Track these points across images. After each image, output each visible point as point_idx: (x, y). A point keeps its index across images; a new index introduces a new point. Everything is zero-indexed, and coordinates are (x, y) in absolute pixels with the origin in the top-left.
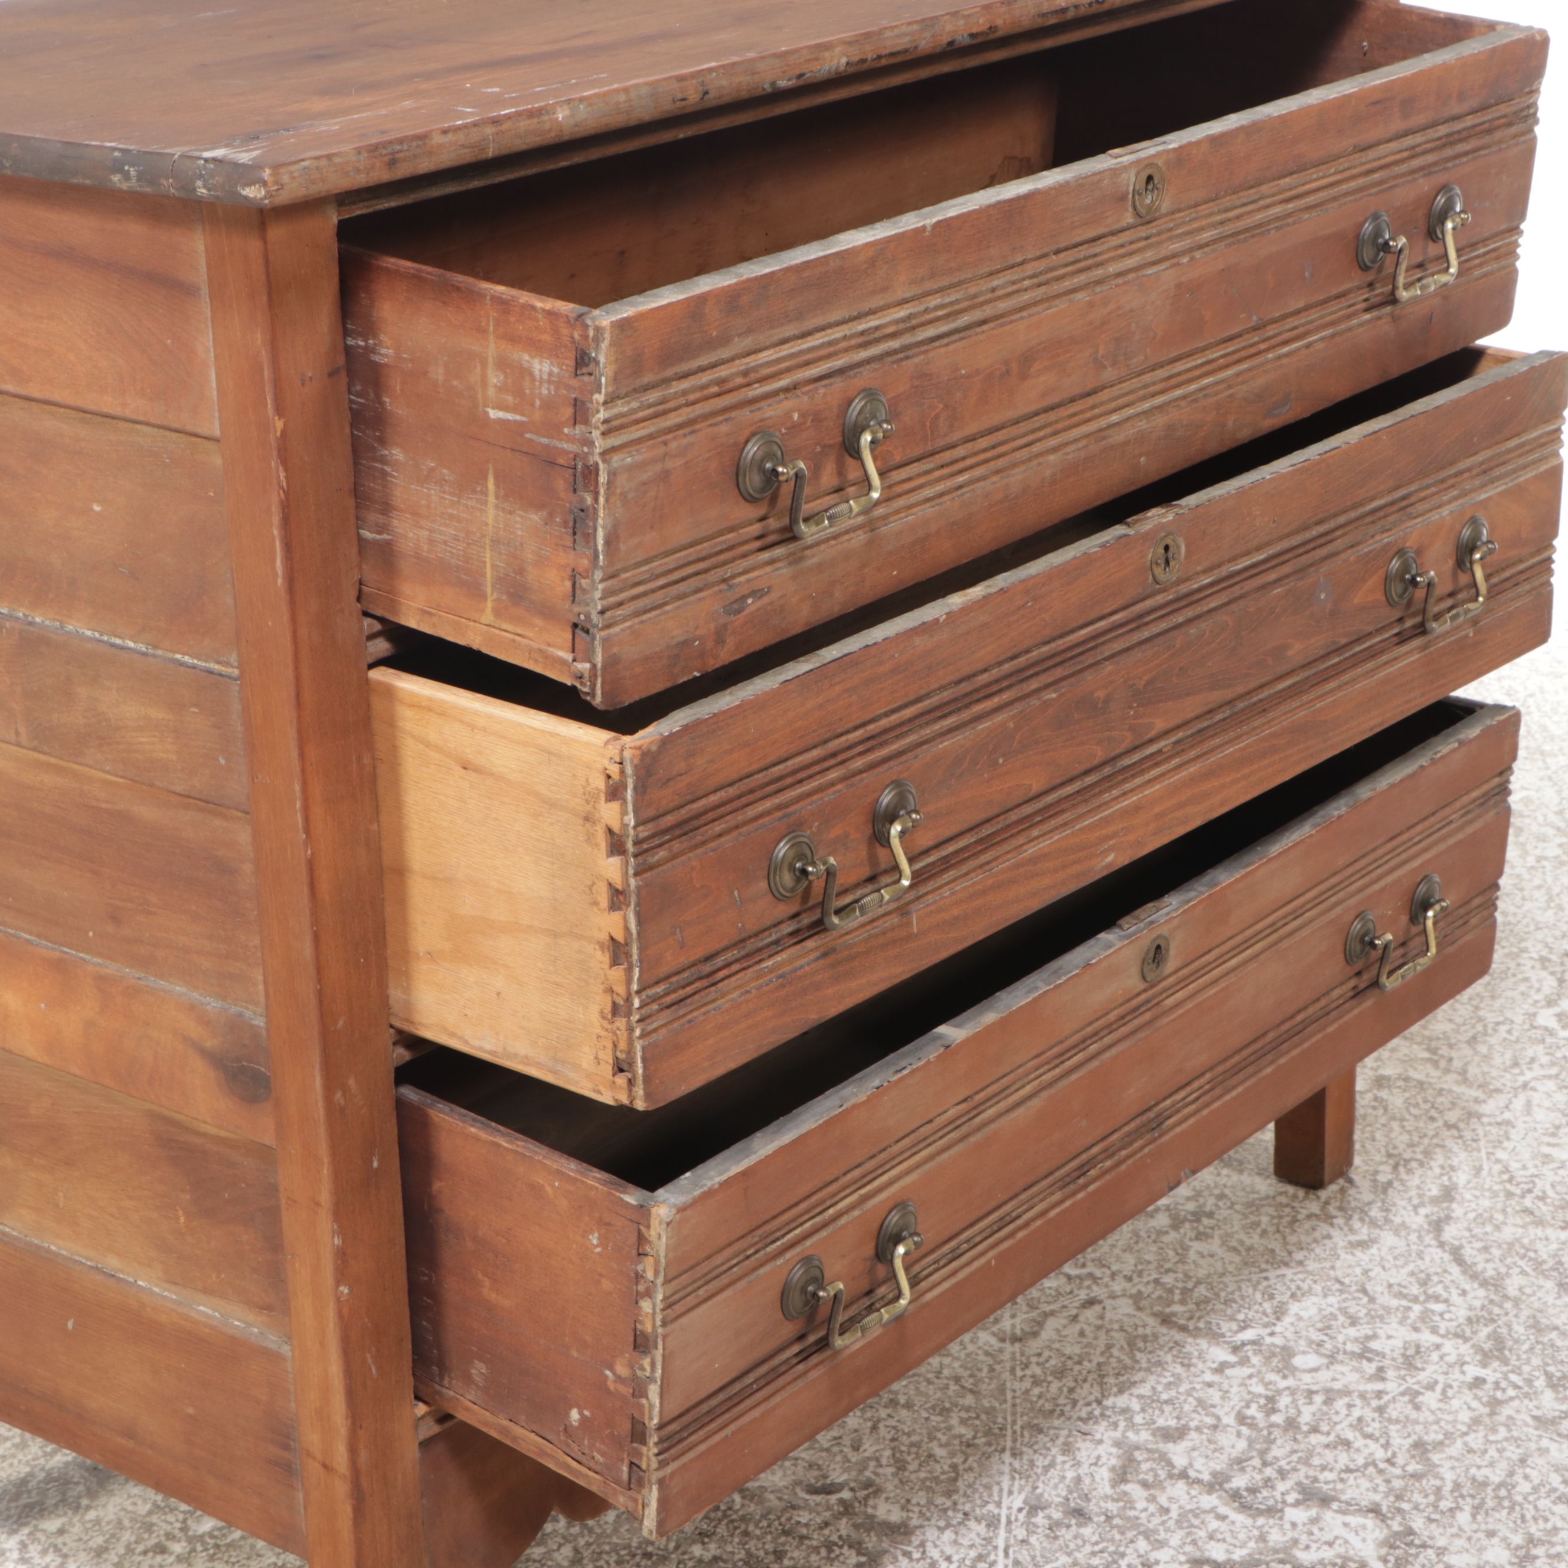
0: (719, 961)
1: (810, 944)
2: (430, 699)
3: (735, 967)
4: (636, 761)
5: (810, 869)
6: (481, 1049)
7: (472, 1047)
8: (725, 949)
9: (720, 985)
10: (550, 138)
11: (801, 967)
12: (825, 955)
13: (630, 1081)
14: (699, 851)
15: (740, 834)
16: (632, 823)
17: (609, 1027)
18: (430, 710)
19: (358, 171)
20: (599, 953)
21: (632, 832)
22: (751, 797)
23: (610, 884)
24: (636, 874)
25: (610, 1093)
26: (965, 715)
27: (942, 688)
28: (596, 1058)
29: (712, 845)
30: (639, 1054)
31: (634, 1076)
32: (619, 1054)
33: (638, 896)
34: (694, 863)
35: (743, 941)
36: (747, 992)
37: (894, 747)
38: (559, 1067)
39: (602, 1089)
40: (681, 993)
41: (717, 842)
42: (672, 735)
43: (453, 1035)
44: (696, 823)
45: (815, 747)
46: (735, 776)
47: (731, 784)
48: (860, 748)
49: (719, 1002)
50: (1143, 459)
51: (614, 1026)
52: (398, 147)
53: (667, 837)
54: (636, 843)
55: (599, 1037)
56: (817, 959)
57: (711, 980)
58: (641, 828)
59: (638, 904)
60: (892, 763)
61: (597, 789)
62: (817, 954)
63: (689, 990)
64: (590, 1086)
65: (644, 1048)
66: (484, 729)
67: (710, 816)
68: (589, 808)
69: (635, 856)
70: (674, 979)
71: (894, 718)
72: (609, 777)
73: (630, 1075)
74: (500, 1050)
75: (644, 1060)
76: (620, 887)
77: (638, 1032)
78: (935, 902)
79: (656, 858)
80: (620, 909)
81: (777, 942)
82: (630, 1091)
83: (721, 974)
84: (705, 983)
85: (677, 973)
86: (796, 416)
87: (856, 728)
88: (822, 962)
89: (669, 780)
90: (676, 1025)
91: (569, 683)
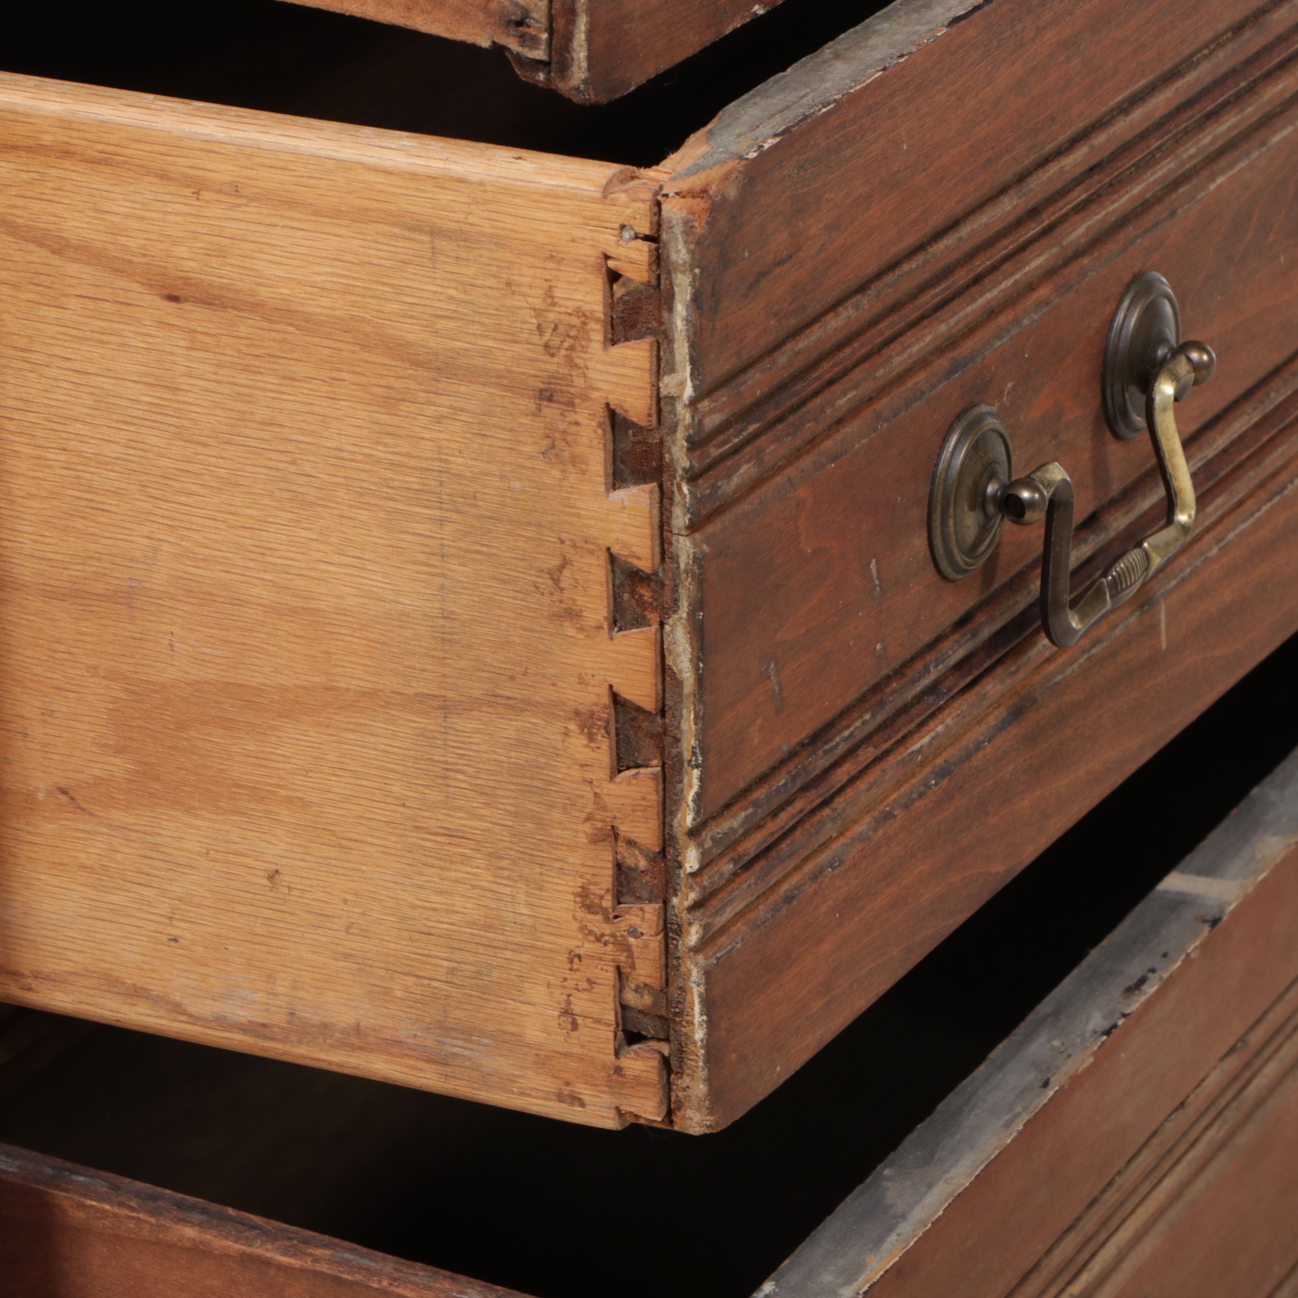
0: (839, 742)
1: (992, 687)
2: (66, 124)
3: (867, 754)
4: (700, 228)
5: (1026, 495)
6: (221, 1022)
7: (194, 1019)
8: (846, 712)
9: (839, 803)
11: (978, 747)
12: (1017, 713)
13: (666, 1062)
14: (806, 461)
15: (878, 416)
16: (688, 392)
17: (607, 929)
18: (65, 153)
20: (578, 742)
21: (684, 415)
22: (896, 322)
23: (612, 558)
24: (693, 528)
25: (606, 1099)
26: (1251, 111)
27: (1216, 43)
28: (566, 1012)
29: (829, 444)
30: (696, 992)
31: (681, 1051)
32: (631, 998)
33: (700, 581)
34: (803, 492)
35: (876, 688)
36: (888, 816)
37: (1137, 190)
38: (455, 1046)
39: (584, 1091)
40: (773, 827)
41: (838, 437)
42: (764, 156)
43: (137, 993)
44: (803, 388)
45: (1004, 190)
46: (872, 268)
47: (862, 288)
48: (1080, 195)
49: (836, 846)
51: (622, 925)
53: (753, 428)
54: (695, 444)
55: (574, 957)
56: (1002, 727)
57: (824, 790)
58: (705, 405)
59: (698, 605)
60: (1130, 230)
61: (579, 313)
62: (1001, 713)
63: (785, 818)
64: (549, 1084)
65: (708, 974)
66: (235, 190)
67: (826, 370)
68: (554, 365)
69: (693, 477)
70: (760, 793)
71: (1138, 116)
72: (614, 277)
73: (666, 1049)
74: (278, 1019)
75: (708, 1005)
76: (645, 565)
77: (693, 936)
78: (1194, 572)
79: (736, 480)
80: (639, 622)
81: (932, 689)
82: (668, 1087)
83: (841, 775)
84: (813, 798)
85: (763, 779)
87: (1073, 143)
88: (1014, 730)
89: (761, 276)
90: (762, 910)
91: (485, 43)
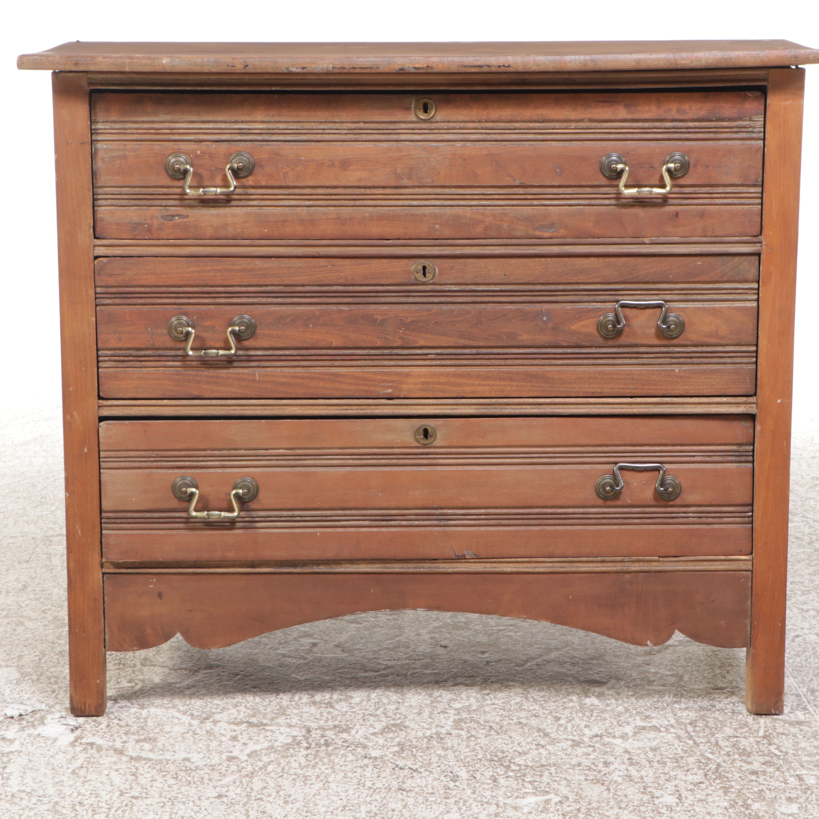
3: (152, 359)
9: (143, 363)
10: (158, 69)
14: (130, 307)
15: (153, 307)
19: (59, 63)
22: (159, 295)
26: (288, 300)
29: (137, 307)
34: (126, 310)
36: (158, 370)
41: (140, 306)
44: (128, 296)
45: (196, 287)
46: (150, 284)
50: (437, 226)
52: (80, 59)
53: (112, 296)
58: (98, 288)
70: (117, 352)
71: (244, 289)
78: (271, 372)
79: (106, 302)
84: (134, 359)
86: (199, 152)
87: (221, 286)
89: (112, 275)
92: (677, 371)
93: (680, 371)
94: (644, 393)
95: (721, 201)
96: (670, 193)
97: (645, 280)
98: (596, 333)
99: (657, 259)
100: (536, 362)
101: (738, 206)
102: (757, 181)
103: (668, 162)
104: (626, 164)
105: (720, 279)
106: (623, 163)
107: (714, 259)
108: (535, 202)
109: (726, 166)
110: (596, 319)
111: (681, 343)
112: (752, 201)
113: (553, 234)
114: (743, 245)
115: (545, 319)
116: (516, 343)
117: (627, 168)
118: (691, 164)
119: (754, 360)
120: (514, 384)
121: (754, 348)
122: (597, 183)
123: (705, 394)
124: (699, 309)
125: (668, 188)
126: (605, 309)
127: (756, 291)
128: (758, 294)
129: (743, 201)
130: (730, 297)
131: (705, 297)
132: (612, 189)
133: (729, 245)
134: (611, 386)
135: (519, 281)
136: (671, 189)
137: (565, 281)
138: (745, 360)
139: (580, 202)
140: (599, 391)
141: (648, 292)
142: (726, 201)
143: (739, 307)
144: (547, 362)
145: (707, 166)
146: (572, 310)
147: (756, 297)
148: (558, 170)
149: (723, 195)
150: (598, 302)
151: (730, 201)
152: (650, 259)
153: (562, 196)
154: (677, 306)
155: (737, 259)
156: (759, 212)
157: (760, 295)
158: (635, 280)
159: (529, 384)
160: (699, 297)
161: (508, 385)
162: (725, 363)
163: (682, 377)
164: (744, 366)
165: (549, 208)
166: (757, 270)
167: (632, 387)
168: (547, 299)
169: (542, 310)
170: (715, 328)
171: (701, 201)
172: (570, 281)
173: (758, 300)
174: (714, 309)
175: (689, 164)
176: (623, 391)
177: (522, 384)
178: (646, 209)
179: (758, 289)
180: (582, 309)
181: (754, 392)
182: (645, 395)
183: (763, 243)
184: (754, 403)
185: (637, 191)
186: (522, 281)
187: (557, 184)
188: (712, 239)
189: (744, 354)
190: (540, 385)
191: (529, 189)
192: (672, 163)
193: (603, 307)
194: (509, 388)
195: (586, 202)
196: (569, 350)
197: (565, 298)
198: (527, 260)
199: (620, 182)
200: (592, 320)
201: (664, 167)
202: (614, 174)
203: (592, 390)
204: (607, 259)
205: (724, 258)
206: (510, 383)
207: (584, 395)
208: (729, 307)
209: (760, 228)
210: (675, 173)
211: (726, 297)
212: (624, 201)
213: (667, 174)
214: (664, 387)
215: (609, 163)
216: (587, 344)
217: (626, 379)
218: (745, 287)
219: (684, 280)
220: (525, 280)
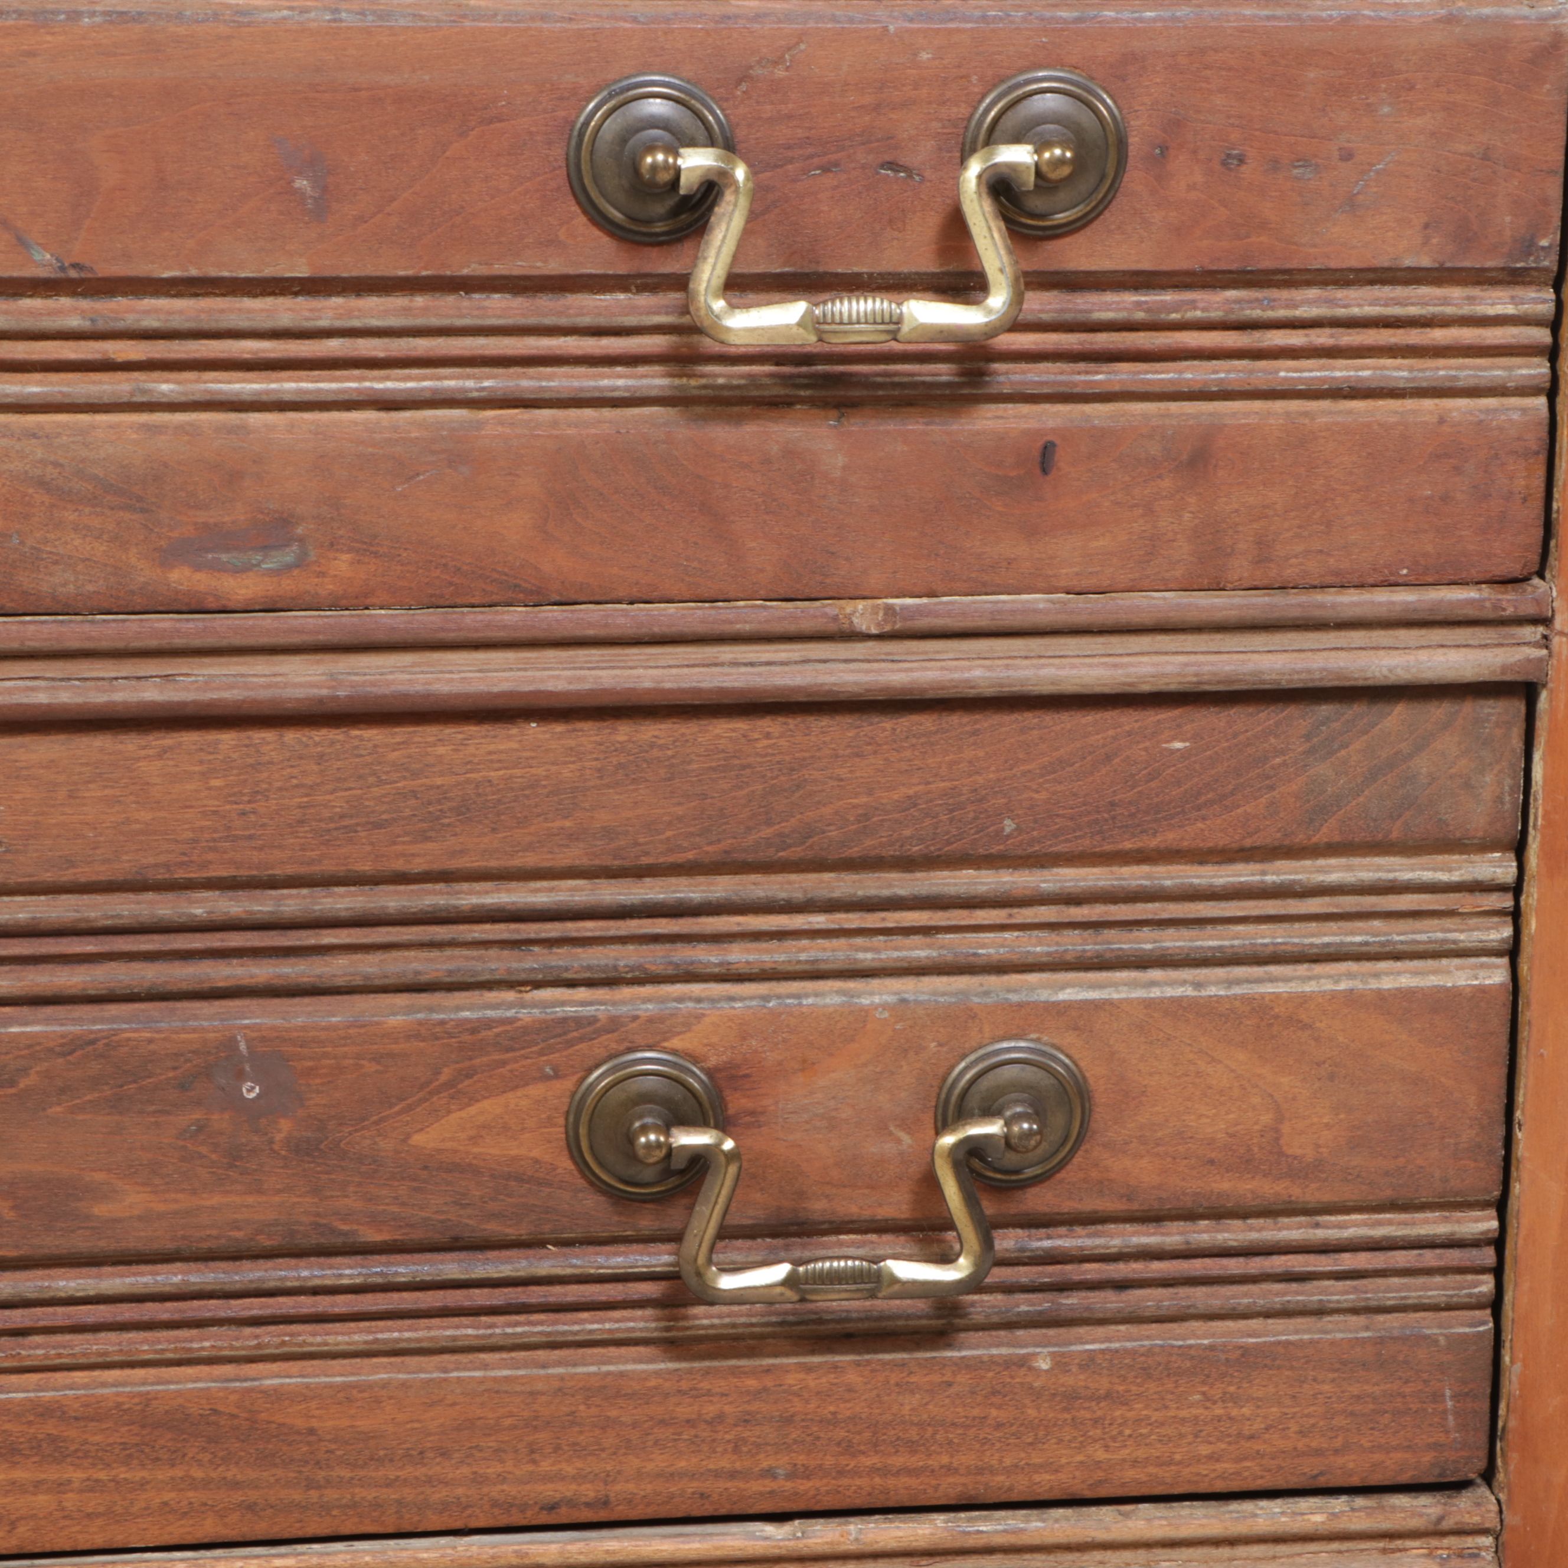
92: (1044, 1365)
93: (1061, 1364)
94: (856, 1490)
95: (1313, 372)
96: (1017, 326)
97: (854, 852)
98: (566, 1164)
99: (926, 722)
100: (204, 1342)
101: (1410, 404)
102: (1529, 247)
103: (992, 137)
104: (729, 145)
105: (1300, 838)
106: (711, 142)
107: (1267, 717)
108: (166, 386)
109: (1347, 156)
110: (569, 1084)
111: (1068, 1206)
112: (1495, 370)
113: (288, 586)
114: (1437, 635)
115: (251, 1091)
116: (81, 1243)
117: (740, 173)
118: (1134, 141)
119: (1486, 1285)
120: (77, 1476)
121: (1487, 1223)
122: (554, 266)
123: (1203, 1488)
124: (1176, 1008)
125: (998, 300)
126: (614, 1024)
127: (1507, 902)
128: (1516, 915)
129: (1441, 370)
130: (1356, 935)
131: (1209, 940)
132: (644, 300)
133: (1358, 637)
134: (659, 1461)
135: (84, 874)
136: (1017, 299)
137: (366, 867)
138: (1436, 1289)
139: (451, 381)
140: (589, 1491)
141: (872, 920)
142: (1341, 371)
143: (1407, 995)
144: (270, 1337)
145: (1232, 161)
146: (413, 1034)
147: (1507, 932)
148: (301, 183)
149: (1322, 338)
150: (572, 984)
151: (1364, 371)
152: (885, 726)
153: (333, 347)
154: (1044, 995)
155: (1398, 714)
156: (1537, 438)
157: (1532, 925)
158: (795, 853)
159: (163, 1474)
160: (1174, 941)
161: (38, 1486)
162: (1320, 1312)
163: (1071, 1398)
164: (1429, 1325)
165: (254, 419)
166: (1510, 782)
167: (781, 1463)
168: (261, 972)
169: (231, 1044)
170: (1266, 1118)
171: (1191, 373)
172: (399, 865)
173: (1513, 951)
174: (1260, 1007)
175: (1122, 144)
176: (732, 1485)
177: (123, 1473)
178: (858, 425)
179: (1517, 889)
180: (475, 1028)
181: (1481, 1464)
182: (859, 1502)
183: (1558, 624)
184: (1484, 1532)
185: (809, 322)
186: (100, 873)
187: (302, 271)
188: (1258, 604)
189: (1430, 1258)
190: (233, 1473)
191: (121, 303)
192: (1017, 139)
193: (600, 1011)
194: (44, 1501)
195: (490, 382)
196: (403, 1269)
197: (369, 966)
198: (130, 744)
199: (696, 260)
200: (536, 1090)
201: (974, 168)
202: (660, 208)
203: (550, 1491)
204: (623, 732)
205: (1325, 710)
206: (52, 1474)
207: (503, 1521)
208: (1351, 998)
209: (1540, 533)
210: (1037, 203)
211: (1329, 936)
212: (720, 374)
213: (988, 205)
214: (966, 1459)
215: (623, 138)
216: (511, 1232)
217: (747, 1420)
218: (1443, 877)
219: (1085, 844)
220: (124, 867)
